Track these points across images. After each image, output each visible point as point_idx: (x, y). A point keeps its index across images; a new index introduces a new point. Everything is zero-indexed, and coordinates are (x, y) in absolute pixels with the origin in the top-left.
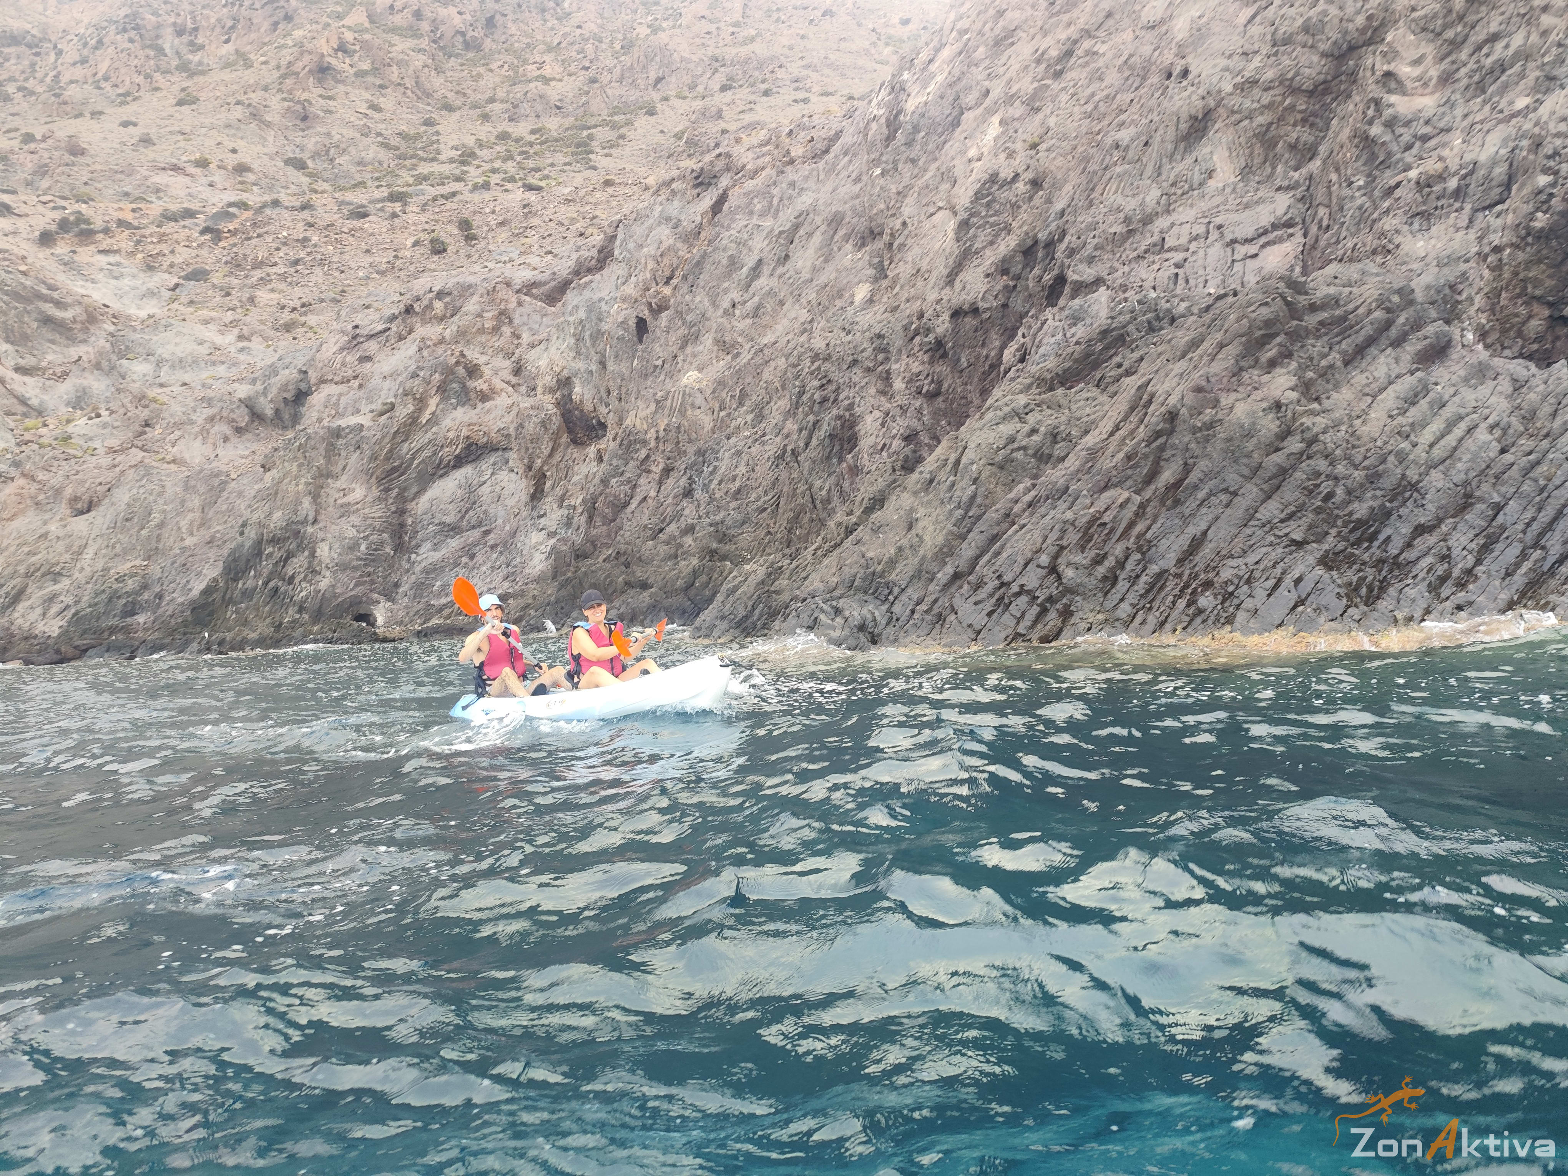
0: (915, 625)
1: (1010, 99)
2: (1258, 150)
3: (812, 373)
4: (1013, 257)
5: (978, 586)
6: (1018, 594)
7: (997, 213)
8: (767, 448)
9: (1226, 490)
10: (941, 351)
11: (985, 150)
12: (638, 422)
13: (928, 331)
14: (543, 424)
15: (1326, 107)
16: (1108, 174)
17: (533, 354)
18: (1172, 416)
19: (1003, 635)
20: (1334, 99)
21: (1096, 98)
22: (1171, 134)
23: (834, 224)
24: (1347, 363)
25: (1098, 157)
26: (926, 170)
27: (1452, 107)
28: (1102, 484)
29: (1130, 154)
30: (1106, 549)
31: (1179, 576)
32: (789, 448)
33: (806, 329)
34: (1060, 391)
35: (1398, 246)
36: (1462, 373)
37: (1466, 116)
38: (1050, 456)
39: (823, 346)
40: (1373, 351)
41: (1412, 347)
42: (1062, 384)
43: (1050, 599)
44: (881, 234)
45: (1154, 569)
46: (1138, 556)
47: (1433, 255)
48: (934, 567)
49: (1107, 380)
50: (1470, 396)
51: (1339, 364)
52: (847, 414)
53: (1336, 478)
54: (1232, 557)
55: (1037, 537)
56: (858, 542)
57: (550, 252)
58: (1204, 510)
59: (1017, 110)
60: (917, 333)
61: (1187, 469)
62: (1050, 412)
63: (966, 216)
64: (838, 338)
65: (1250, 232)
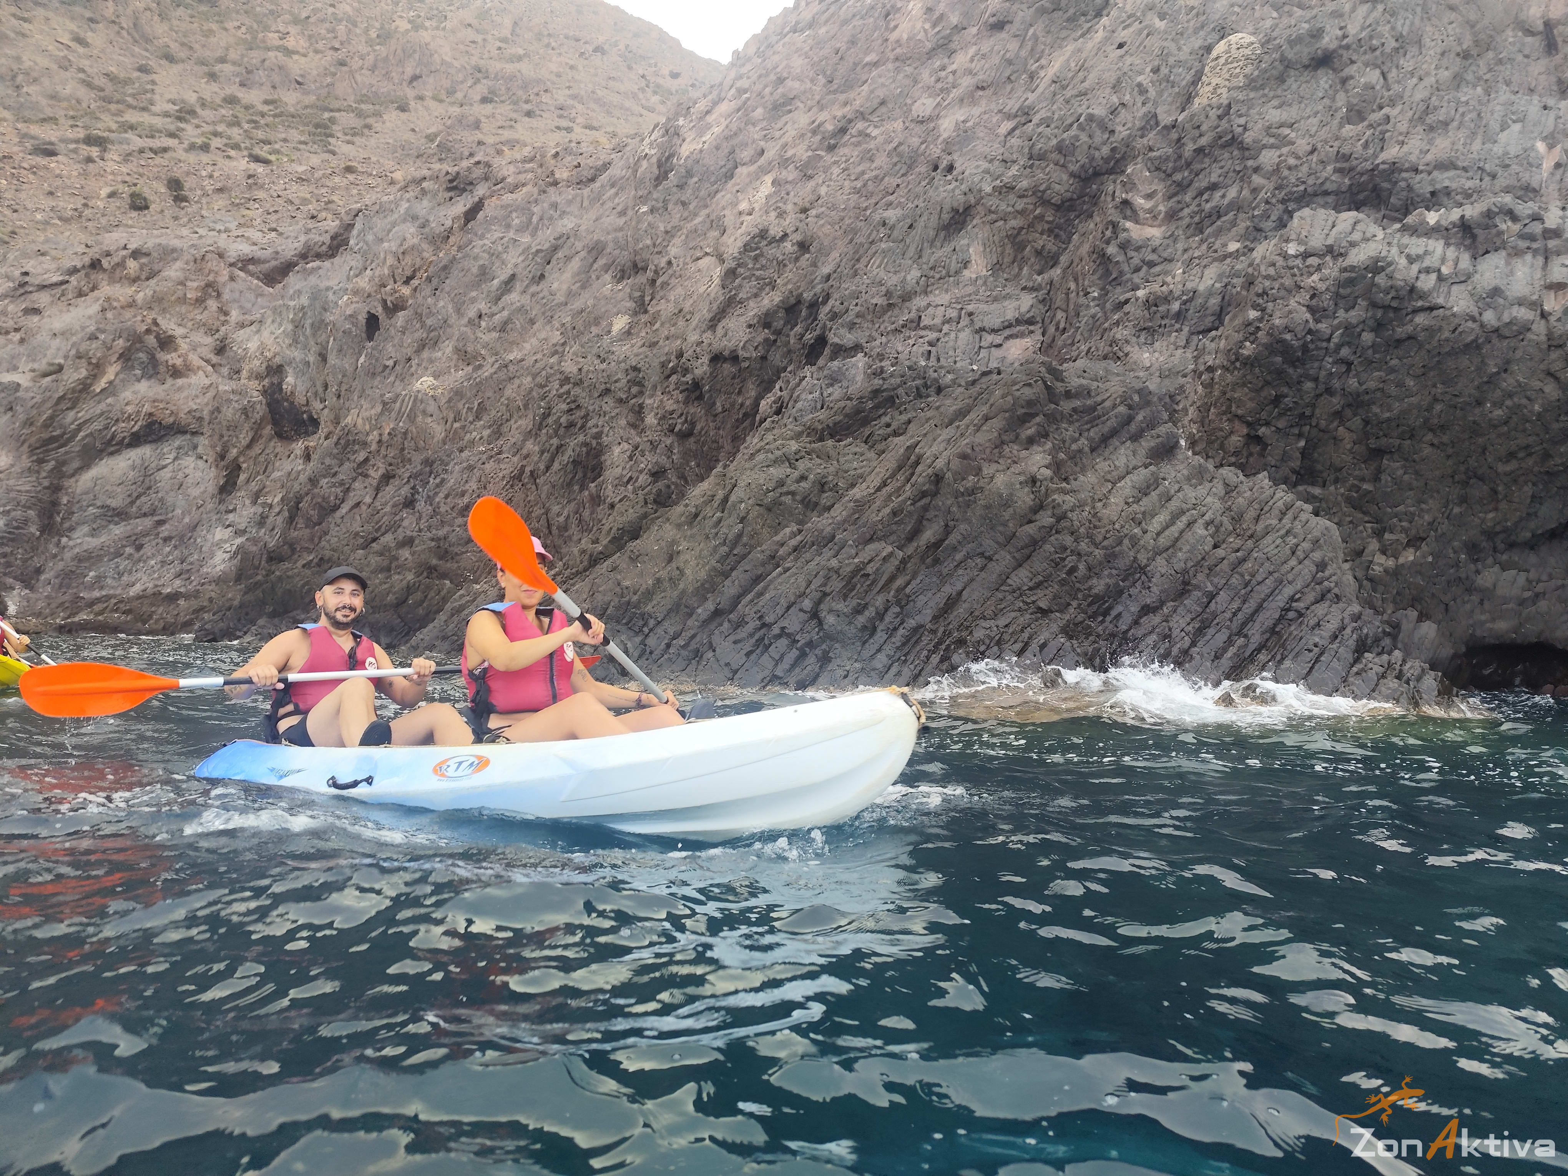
0: (670, 659)
1: (784, 163)
2: (1009, 250)
3: (560, 396)
4: (776, 312)
5: (738, 625)
6: (779, 636)
7: (763, 268)
8: (502, 466)
9: (982, 554)
10: (697, 393)
11: (757, 206)
12: (360, 421)
13: (686, 371)
14: (245, 411)
15: (1069, 222)
16: (874, 248)
17: (242, 334)
18: (938, 479)
19: (760, 676)
20: (1077, 217)
21: (866, 177)
22: (934, 222)
23: (594, 252)
24: (1093, 450)
25: (866, 231)
26: (696, 215)
27: (1175, 241)
28: (868, 536)
29: (896, 234)
30: (867, 599)
31: (933, 632)
32: (528, 470)
33: (558, 351)
34: (830, 443)
35: (1127, 355)
36: (1185, 472)
37: (1185, 250)
38: (816, 504)
39: (575, 370)
40: (1115, 442)
41: (1147, 443)
42: (832, 436)
43: (810, 644)
44: (645, 269)
45: (911, 623)
46: (897, 609)
47: (1157, 365)
48: (693, 602)
49: (876, 438)
50: (1190, 493)
51: (1087, 449)
52: (594, 443)
53: (1079, 554)
54: (984, 618)
55: (802, 581)
56: (614, 569)
57: (275, 230)
58: (960, 572)
59: (790, 174)
60: (674, 371)
61: (947, 530)
62: (819, 461)
63: (733, 265)
64: (591, 364)
65: (997, 323)
